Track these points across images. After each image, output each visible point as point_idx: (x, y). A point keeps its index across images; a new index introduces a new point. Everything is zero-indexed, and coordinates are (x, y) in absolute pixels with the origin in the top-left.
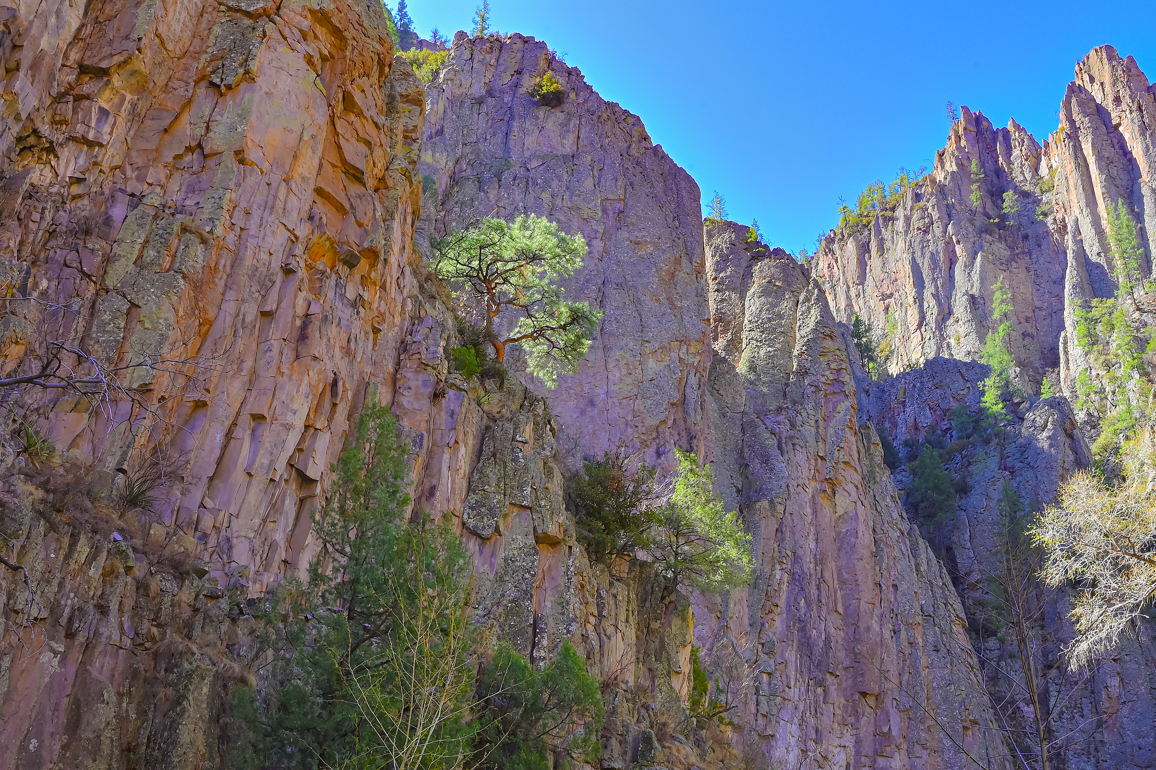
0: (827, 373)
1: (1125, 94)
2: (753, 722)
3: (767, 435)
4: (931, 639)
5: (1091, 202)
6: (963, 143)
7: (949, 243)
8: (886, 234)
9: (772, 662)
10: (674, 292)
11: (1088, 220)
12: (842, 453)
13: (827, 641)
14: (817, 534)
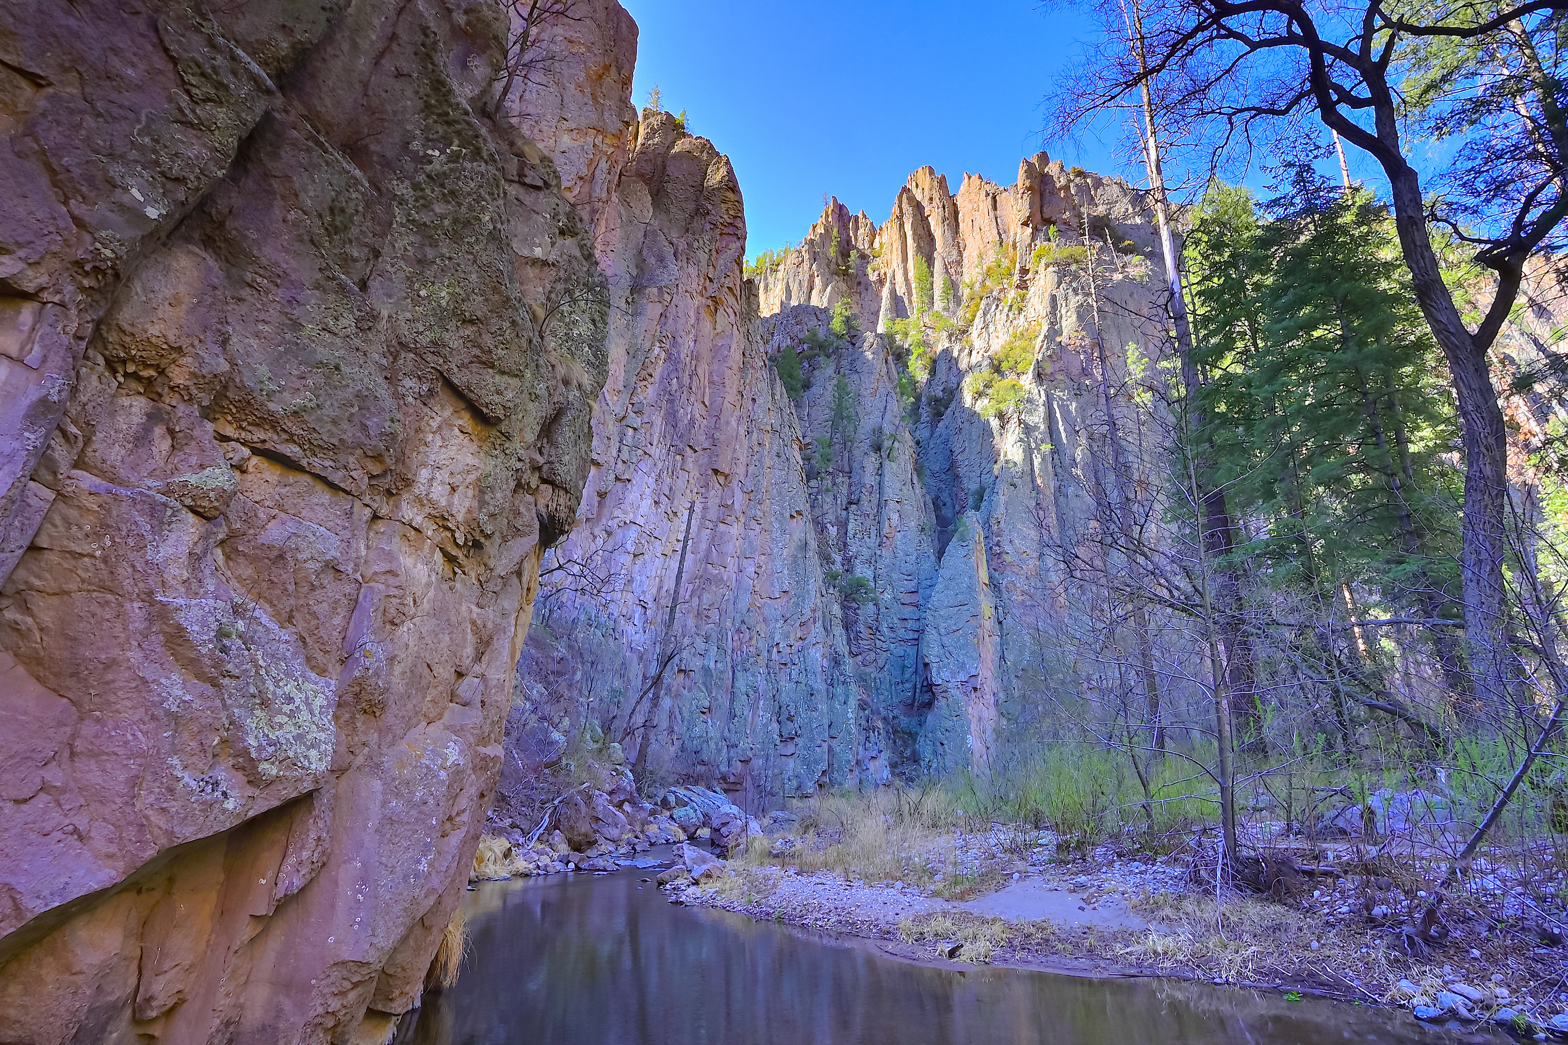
0: (726, 217)
1: (936, 196)
2: (612, 463)
3: (666, 244)
4: (775, 448)
5: (905, 259)
6: (830, 219)
7: (812, 276)
8: (771, 280)
9: (639, 420)
10: (599, 90)
11: (901, 271)
12: (728, 279)
13: (692, 422)
14: (696, 336)
